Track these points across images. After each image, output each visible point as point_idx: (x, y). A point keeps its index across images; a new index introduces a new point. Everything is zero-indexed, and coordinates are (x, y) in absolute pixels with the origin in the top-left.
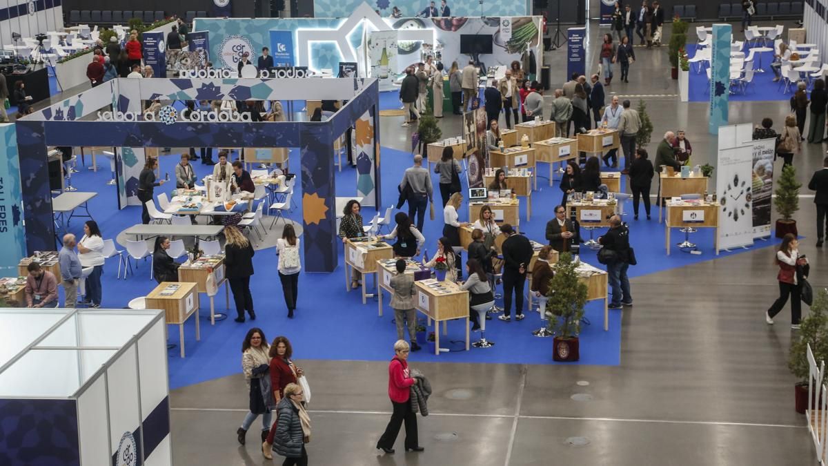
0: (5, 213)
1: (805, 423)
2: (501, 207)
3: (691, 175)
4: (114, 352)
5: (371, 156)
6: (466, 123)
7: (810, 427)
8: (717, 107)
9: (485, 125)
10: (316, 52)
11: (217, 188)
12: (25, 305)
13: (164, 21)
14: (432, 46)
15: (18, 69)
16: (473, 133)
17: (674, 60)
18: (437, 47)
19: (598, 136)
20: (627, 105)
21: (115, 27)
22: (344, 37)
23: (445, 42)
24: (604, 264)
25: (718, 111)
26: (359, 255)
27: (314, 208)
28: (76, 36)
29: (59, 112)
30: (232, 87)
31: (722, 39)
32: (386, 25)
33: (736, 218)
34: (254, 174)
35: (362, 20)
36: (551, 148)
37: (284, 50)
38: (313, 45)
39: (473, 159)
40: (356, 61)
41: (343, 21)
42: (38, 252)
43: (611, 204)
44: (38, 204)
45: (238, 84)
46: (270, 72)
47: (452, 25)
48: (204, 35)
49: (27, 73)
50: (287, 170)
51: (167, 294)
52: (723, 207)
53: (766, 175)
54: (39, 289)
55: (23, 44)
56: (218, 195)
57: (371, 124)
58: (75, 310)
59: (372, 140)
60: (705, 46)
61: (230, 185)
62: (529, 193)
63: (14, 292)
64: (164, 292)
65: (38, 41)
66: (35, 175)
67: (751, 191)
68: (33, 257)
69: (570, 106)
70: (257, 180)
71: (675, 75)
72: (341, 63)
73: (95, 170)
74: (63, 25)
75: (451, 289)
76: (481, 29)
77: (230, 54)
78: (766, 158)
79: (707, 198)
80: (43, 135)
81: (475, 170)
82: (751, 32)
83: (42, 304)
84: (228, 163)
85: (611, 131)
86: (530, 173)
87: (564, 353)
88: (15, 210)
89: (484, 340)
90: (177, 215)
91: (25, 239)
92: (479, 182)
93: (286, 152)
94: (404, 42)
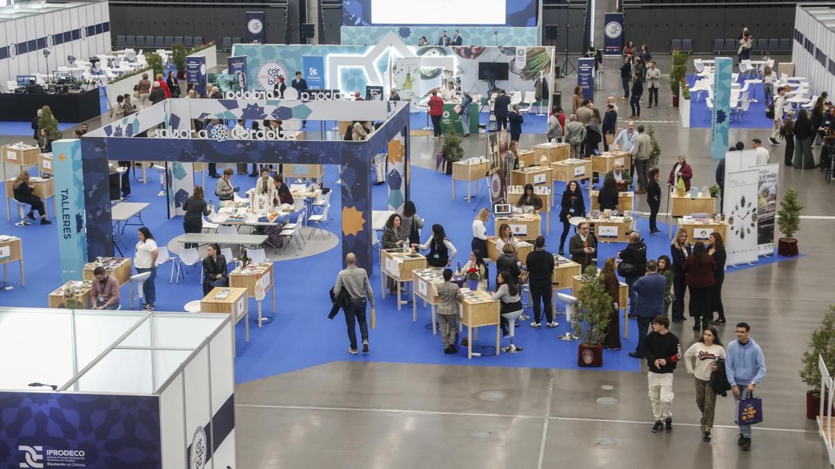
0: (69, 222)
1: (817, 427)
2: (525, 223)
3: (700, 195)
4: (190, 353)
5: (401, 173)
6: (490, 144)
7: (822, 433)
8: (719, 134)
9: (506, 146)
10: (345, 76)
11: (261, 200)
12: (89, 307)
13: (203, 46)
14: (452, 72)
15: (73, 89)
16: (496, 153)
17: (675, 89)
18: (457, 73)
19: (610, 158)
20: (641, 130)
21: (158, 51)
22: (371, 63)
23: (464, 68)
24: (624, 277)
25: (719, 137)
26: (395, 264)
27: (352, 220)
28: (123, 59)
29: (118, 129)
30: (275, 107)
31: (723, 71)
32: (410, 52)
33: (742, 236)
34: (292, 188)
35: (388, 48)
36: (568, 168)
37: (316, 73)
38: (343, 70)
39: (496, 177)
40: (382, 85)
41: (371, 49)
42: (100, 258)
43: (627, 221)
44: (99, 213)
45: (280, 105)
46: (310, 95)
47: (471, 53)
48: (242, 59)
49: (81, 92)
50: (322, 184)
51: (220, 299)
52: (730, 226)
53: (769, 197)
54: (103, 291)
55: (76, 66)
56: (261, 207)
57: (403, 143)
58: (149, 313)
59: (403, 158)
60: (703, 77)
61: (272, 198)
62: (549, 209)
63: (81, 294)
64: (218, 296)
65: (91, 64)
66: (97, 187)
67: (756, 211)
68: (95, 262)
69: (583, 129)
70: (296, 193)
71: (676, 103)
72: (368, 87)
73: (145, 182)
74: (111, 49)
75: (483, 299)
76: (498, 57)
77: (266, 77)
78: (770, 181)
79: (716, 217)
80: (104, 150)
81: (498, 187)
82: (745, 65)
83: (105, 305)
84: (270, 177)
85: (622, 153)
86: (550, 191)
87: (588, 359)
88: (79, 218)
89: (513, 346)
90: (225, 225)
91: (86, 245)
92: (501, 199)
93: (321, 168)
94: (427, 69)
